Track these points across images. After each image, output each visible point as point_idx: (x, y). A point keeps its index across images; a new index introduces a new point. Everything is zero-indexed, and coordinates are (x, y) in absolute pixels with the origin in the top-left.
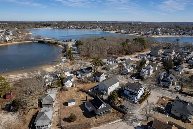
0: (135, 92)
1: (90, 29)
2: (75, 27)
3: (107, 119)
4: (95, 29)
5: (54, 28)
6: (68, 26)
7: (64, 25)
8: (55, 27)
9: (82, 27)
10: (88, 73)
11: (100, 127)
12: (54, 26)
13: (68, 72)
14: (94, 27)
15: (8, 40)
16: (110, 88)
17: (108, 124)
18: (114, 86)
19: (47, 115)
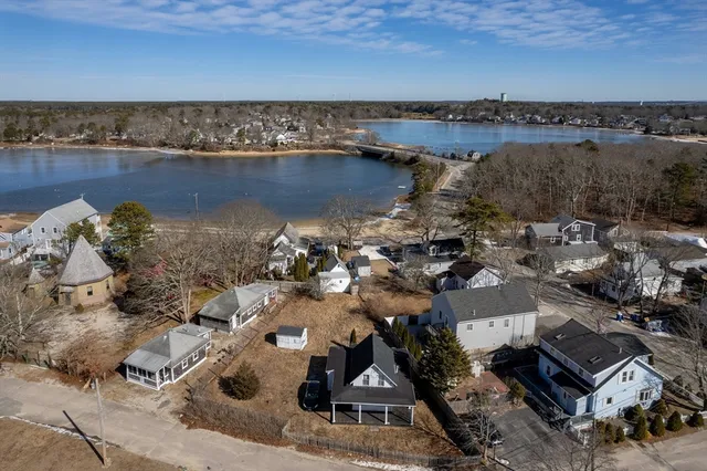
0: (581, 371)
1: (588, 126)
2: (524, 119)
3: (370, 444)
4: (611, 127)
5: (445, 120)
6: (497, 113)
7: (487, 109)
8: (451, 116)
9: (553, 117)
10: (438, 259)
11: (316, 458)
12: (448, 113)
13: (375, 248)
14: (608, 119)
15: (282, 143)
16: (470, 327)
17: (355, 462)
18: (499, 321)
19: (171, 340)
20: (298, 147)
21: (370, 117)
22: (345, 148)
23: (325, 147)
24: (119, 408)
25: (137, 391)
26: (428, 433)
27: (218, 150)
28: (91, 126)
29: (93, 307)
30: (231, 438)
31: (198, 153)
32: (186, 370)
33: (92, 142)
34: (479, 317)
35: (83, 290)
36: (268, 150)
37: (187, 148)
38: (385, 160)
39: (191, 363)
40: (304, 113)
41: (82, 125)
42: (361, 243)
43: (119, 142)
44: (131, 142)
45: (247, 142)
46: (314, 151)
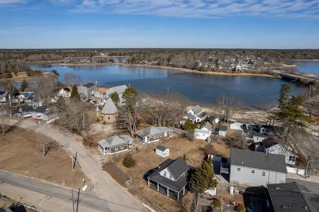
16: (239, 169)
17: (143, 203)
18: (259, 172)
19: (114, 139)
20: (246, 72)
21: (307, 58)
22: (273, 74)
23: (262, 73)
24: (90, 156)
25: (99, 153)
26: (182, 207)
27: (206, 71)
28: (159, 58)
29: (109, 123)
30: (112, 178)
31: (198, 72)
32: (117, 151)
33: (158, 64)
34: (244, 165)
35: (107, 116)
36: (230, 72)
37: (193, 69)
38: (294, 82)
39: (119, 149)
40: (263, 55)
41: (156, 58)
42: (235, 121)
43: (168, 65)
44: (173, 66)
45: (221, 68)
46: (254, 75)
